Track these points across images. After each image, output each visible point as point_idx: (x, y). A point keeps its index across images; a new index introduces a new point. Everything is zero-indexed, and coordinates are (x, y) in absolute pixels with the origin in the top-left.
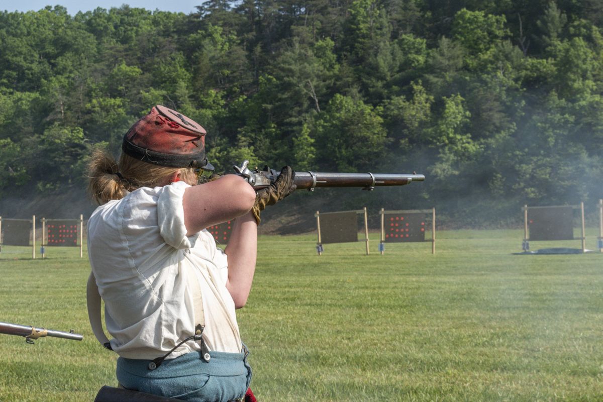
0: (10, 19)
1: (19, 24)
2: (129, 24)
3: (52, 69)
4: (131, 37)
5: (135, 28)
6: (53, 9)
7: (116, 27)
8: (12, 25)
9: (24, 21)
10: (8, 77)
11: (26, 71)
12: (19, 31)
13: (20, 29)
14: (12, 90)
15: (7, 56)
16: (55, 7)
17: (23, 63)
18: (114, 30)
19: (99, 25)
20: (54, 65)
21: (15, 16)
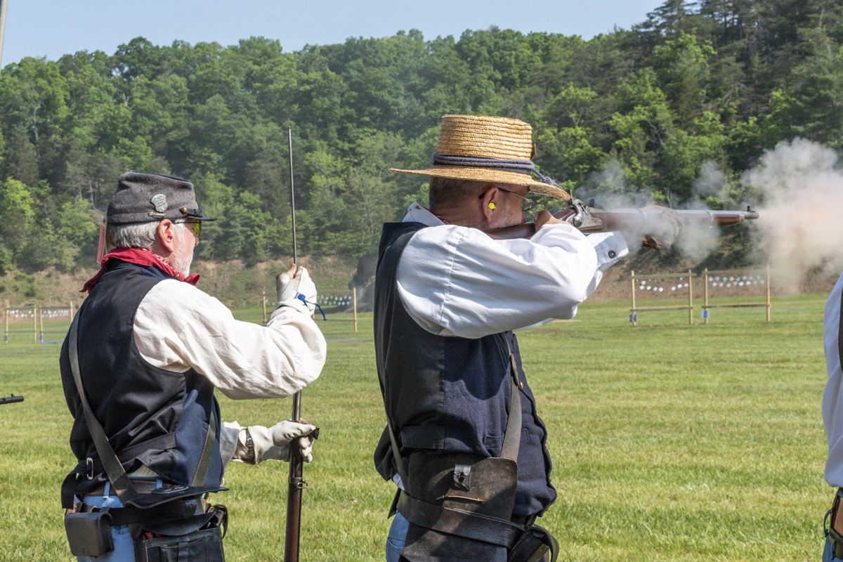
0: (367, 46)
1: (377, 52)
2: (504, 49)
3: (421, 103)
4: (510, 63)
5: (514, 52)
6: (407, 33)
7: (490, 52)
8: (370, 53)
9: (382, 48)
10: (371, 114)
11: (392, 107)
12: (378, 61)
13: (379, 58)
14: (375, 130)
15: (369, 91)
16: (411, 32)
17: (387, 97)
18: (487, 55)
19: (472, 51)
20: (423, 99)
21: (372, 42)
